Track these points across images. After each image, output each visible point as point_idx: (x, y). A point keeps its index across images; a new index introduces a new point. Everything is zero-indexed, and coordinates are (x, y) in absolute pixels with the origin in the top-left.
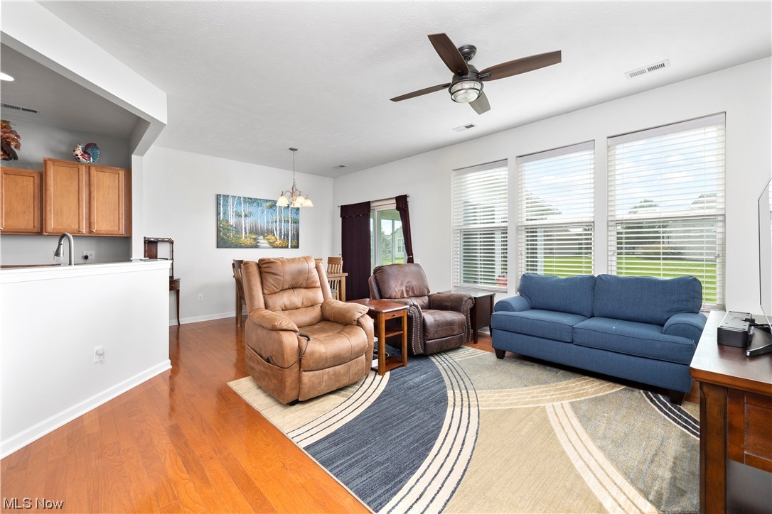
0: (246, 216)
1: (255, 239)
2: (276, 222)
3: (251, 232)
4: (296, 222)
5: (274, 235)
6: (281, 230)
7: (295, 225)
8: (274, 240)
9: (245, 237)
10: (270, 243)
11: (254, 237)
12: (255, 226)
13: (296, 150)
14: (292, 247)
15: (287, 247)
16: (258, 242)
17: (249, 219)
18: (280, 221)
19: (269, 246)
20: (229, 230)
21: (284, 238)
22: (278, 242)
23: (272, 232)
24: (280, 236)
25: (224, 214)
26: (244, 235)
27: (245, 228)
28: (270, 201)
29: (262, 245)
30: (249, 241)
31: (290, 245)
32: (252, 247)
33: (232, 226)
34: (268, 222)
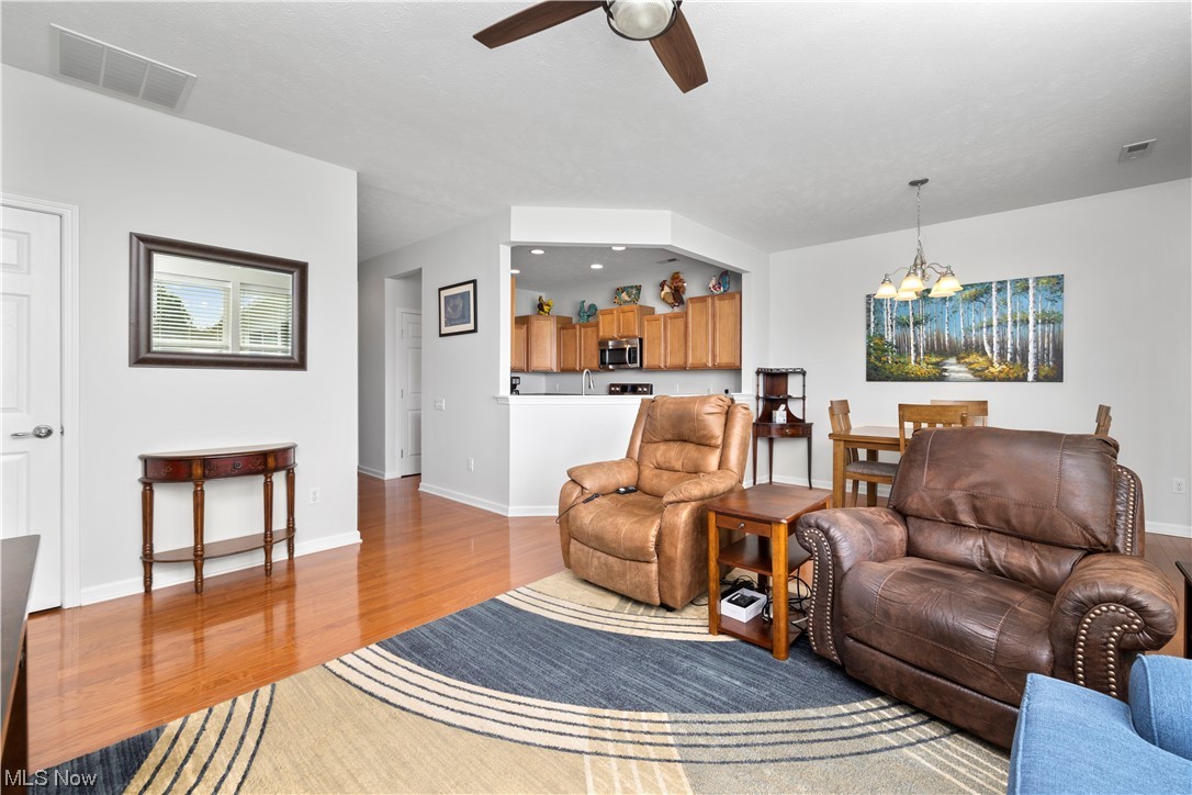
0: (916, 323)
1: (937, 364)
2: (990, 326)
3: (930, 350)
4: (1052, 320)
5: (985, 354)
6: (1003, 344)
7: (1049, 328)
8: (985, 364)
9: (915, 362)
10: (975, 372)
11: (934, 360)
12: (938, 340)
13: (924, 181)
14: (1037, 379)
15: (1024, 379)
16: (945, 370)
17: (923, 330)
18: (1002, 324)
19: (970, 376)
20: (886, 351)
21: (1014, 360)
22: (996, 368)
23: (980, 350)
24: (1002, 355)
25: (876, 325)
26: (913, 358)
27: (916, 346)
28: (972, 286)
29: (953, 375)
30: (924, 369)
31: (1031, 376)
32: (930, 379)
33: (891, 344)
34: (968, 330)
